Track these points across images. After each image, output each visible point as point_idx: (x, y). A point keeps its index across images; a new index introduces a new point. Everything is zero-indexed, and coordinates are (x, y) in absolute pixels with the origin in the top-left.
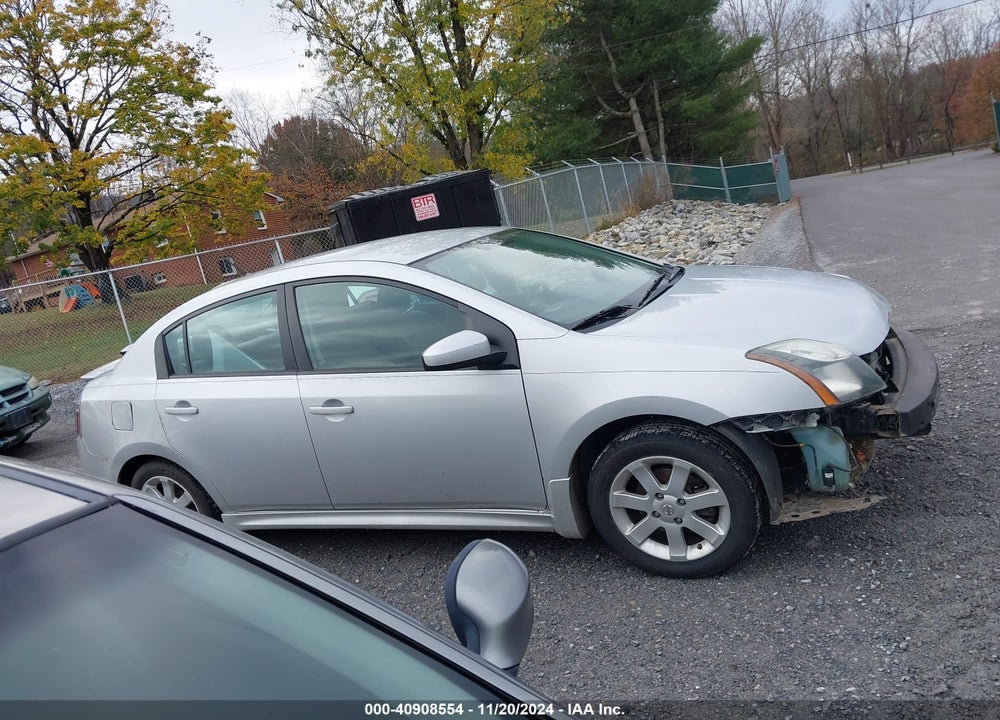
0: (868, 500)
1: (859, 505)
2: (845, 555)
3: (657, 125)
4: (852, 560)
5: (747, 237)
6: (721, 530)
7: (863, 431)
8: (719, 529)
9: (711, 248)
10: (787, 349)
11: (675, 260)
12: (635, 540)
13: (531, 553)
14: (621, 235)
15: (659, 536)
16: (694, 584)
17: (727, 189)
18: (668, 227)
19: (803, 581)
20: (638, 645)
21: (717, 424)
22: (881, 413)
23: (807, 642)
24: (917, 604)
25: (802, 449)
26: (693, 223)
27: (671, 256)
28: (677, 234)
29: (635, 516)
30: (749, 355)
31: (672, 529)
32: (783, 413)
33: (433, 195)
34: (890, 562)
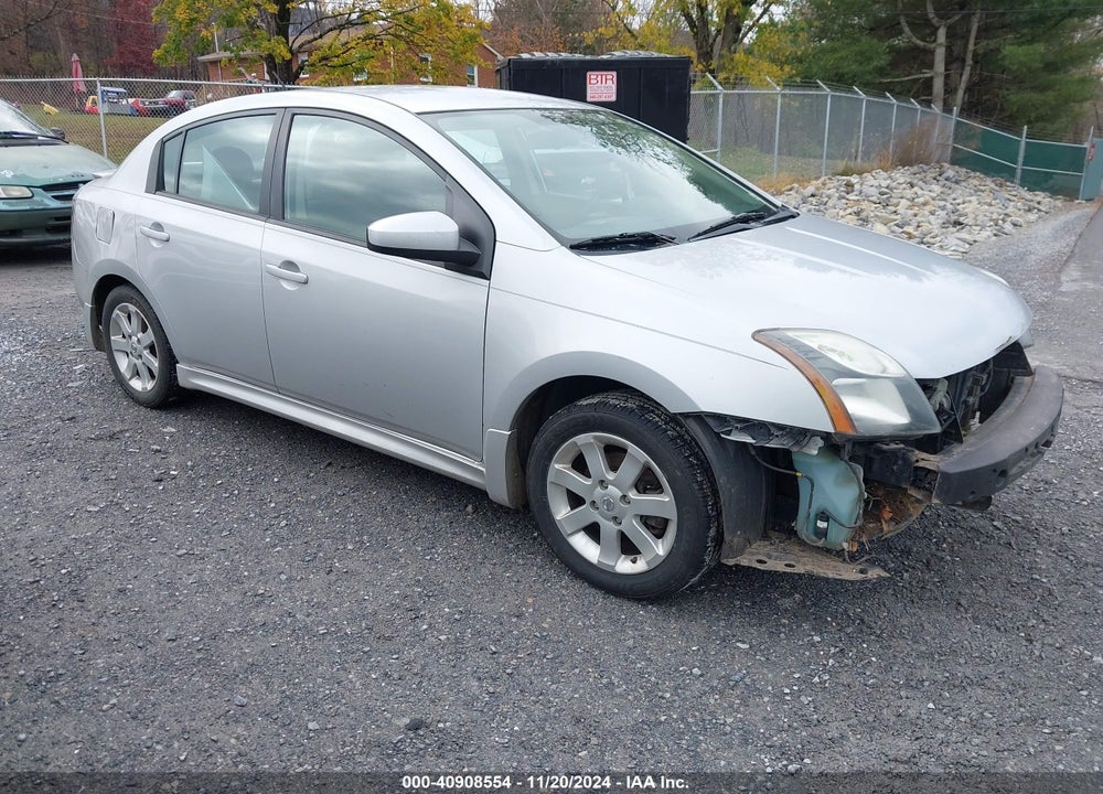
0: (862, 572)
1: (850, 573)
2: (814, 629)
3: (963, 69)
4: (817, 639)
5: (1008, 227)
6: (661, 549)
7: (893, 480)
8: (660, 546)
9: (955, 229)
10: (813, 342)
11: (901, 230)
12: (566, 529)
13: (470, 508)
14: (857, 187)
15: (593, 531)
16: (613, 603)
17: (1019, 167)
18: (920, 192)
19: (738, 644)
20: (495, 653)
21: (686, 415)
22: (921, 464)
23: (683, 719)
24: (854, 721)
25: (799, 479)
26: (954, 196)
27: (897, 225)
28: (925, 204)
29: (575, 500)
30: (758, 336)
31: (608, 528)
32: (773, 424)
33: (615, 74)
34: (861, 656)
